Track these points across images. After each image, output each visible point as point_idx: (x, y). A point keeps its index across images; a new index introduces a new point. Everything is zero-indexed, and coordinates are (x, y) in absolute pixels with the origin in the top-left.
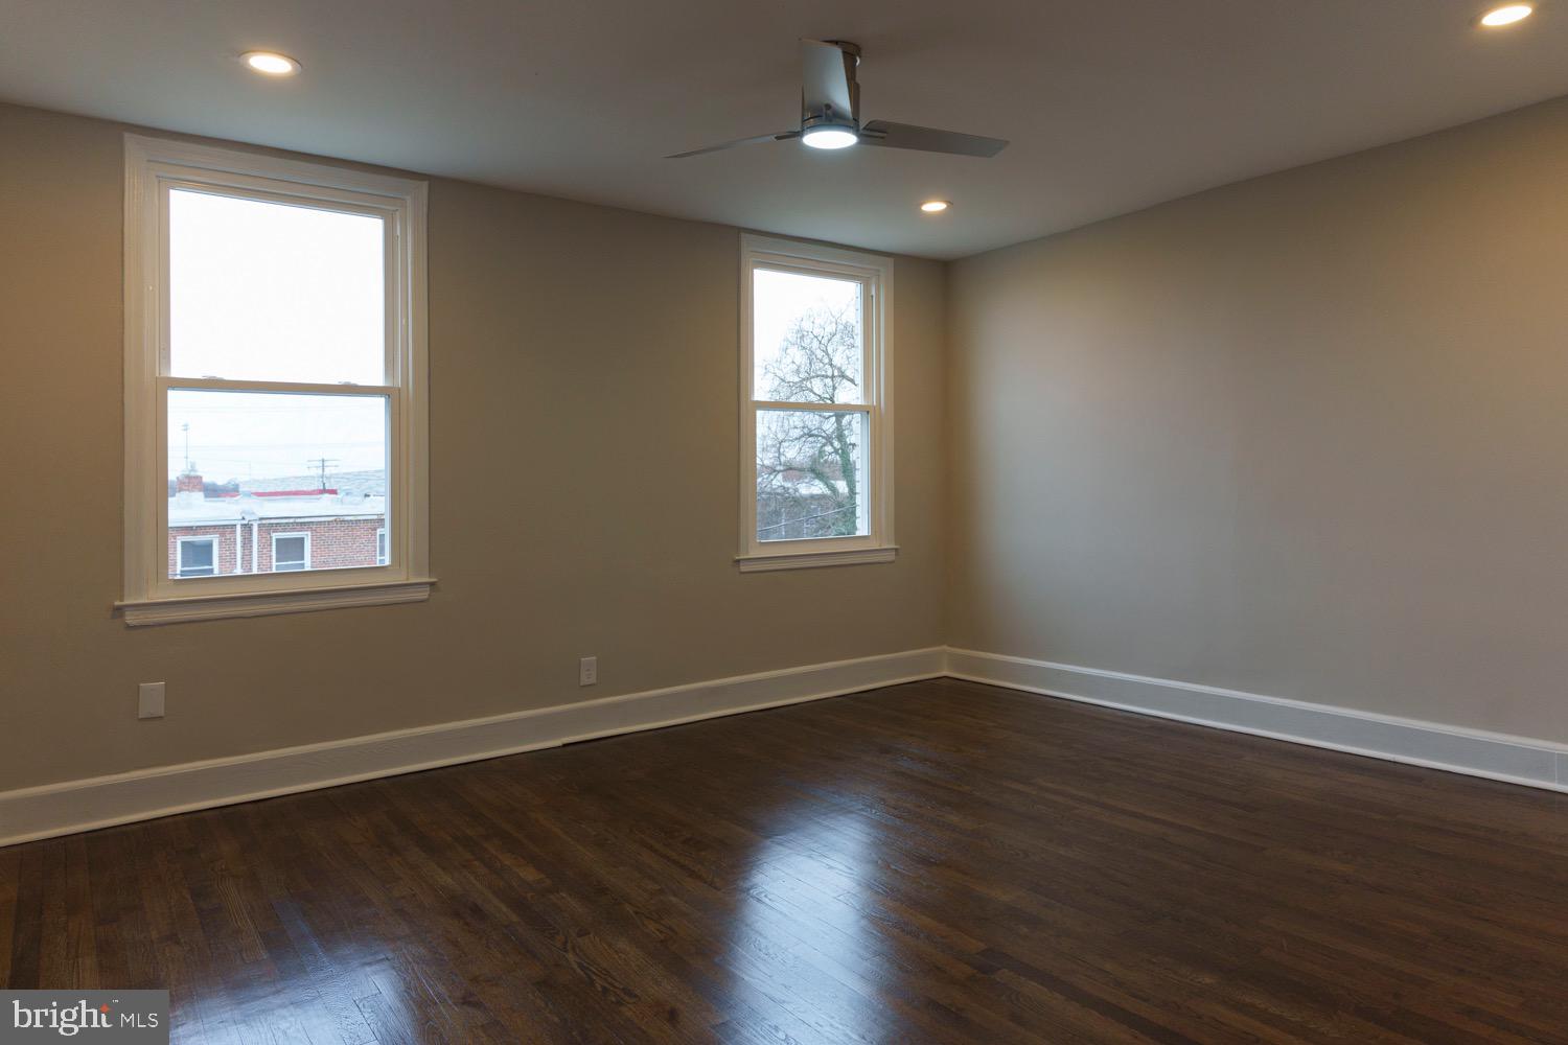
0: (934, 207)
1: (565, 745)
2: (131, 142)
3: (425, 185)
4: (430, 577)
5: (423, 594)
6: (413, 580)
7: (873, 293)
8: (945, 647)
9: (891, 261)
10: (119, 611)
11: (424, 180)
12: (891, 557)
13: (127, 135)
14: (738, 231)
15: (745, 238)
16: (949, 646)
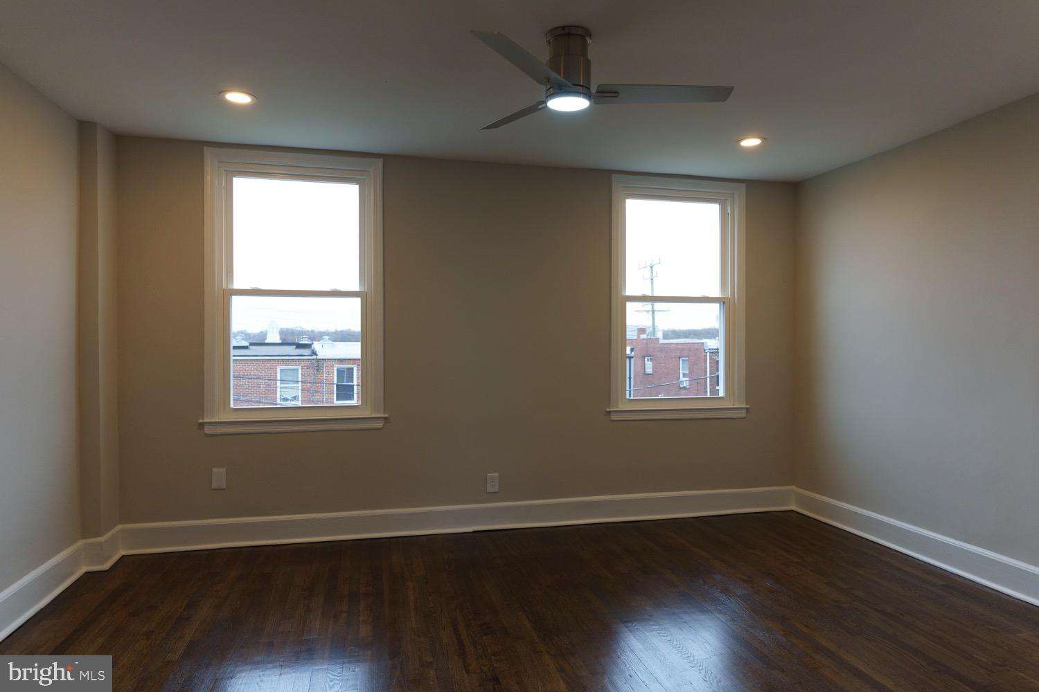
0: (751, 142)
1: (475, 532)
2: (207, 151)
3: (380, 162)
4: (384, 414)
5: (380, 425)
6: (373, 416)
7: (729, 212)
8: (794, 488)
9: (743, 186)
10: (202, 425)
11: (379, 158)
12: (743, 414)
13: (205, 148)
14: (610, 172)
15: (615, 177)
16: (797, 486)
